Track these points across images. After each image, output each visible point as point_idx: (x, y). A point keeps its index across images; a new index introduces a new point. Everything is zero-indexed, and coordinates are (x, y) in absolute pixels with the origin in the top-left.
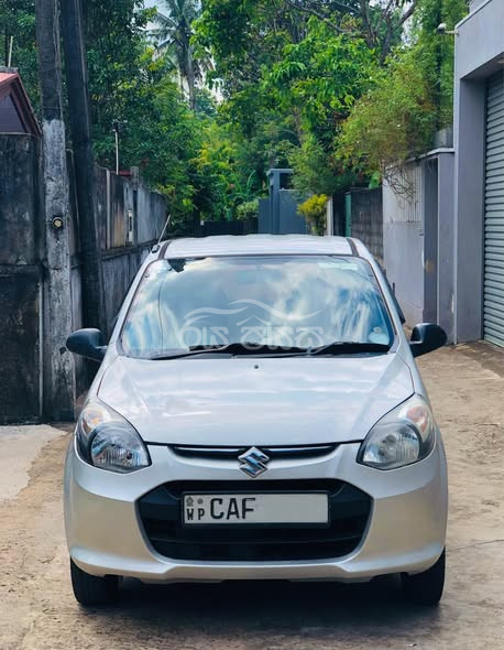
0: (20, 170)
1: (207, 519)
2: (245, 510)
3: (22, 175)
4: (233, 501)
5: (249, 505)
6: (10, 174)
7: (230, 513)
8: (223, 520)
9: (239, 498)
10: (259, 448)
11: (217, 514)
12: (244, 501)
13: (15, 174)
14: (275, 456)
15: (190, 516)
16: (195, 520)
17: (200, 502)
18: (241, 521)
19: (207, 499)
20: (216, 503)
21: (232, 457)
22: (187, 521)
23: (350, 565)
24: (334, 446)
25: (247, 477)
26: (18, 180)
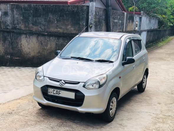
0: (83, 13)
1: (52, 94)
2: (59, 93)
3: (84, 15)
4: (57, 91)
5: (60, 92)
6: (82, 14)
7: (56, 93)
8: (55, 95)
9: (58, 91)
10: (63, 80)
11: (54, 93)
12: (59, 91)
13: (83, 14)
14: (66, 83)
15: (49, 93)
16: (50, 94)
17: (51, 90)
18: (58, 95)
19: (52, 90)
20: (54, 91)
21: (58, 81)
22: (49, 94)
23: (80, 109)
24: (79, 83)
25: (60, 86)
26: (83, 16)
